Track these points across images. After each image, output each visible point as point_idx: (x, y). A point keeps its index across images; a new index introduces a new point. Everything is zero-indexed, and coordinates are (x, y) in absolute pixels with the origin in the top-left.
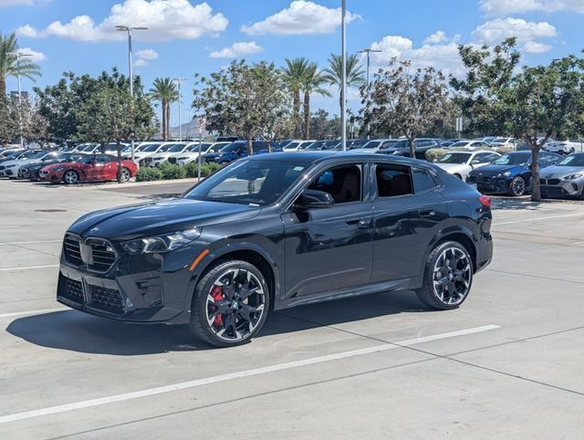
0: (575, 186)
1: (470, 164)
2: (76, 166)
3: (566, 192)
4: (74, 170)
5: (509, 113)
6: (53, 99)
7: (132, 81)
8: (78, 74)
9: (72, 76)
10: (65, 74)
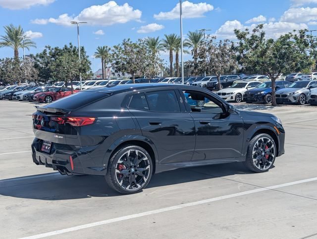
0: (295, 98)
1: (247, 88)
2: (51, 94)
3: (290, 101)
4: (50, 96)
5: (258, 62)
6: (40, 60)
7: (79, 49)
8: (53, 47)
9: (49, 48)
10: (46, 47)
